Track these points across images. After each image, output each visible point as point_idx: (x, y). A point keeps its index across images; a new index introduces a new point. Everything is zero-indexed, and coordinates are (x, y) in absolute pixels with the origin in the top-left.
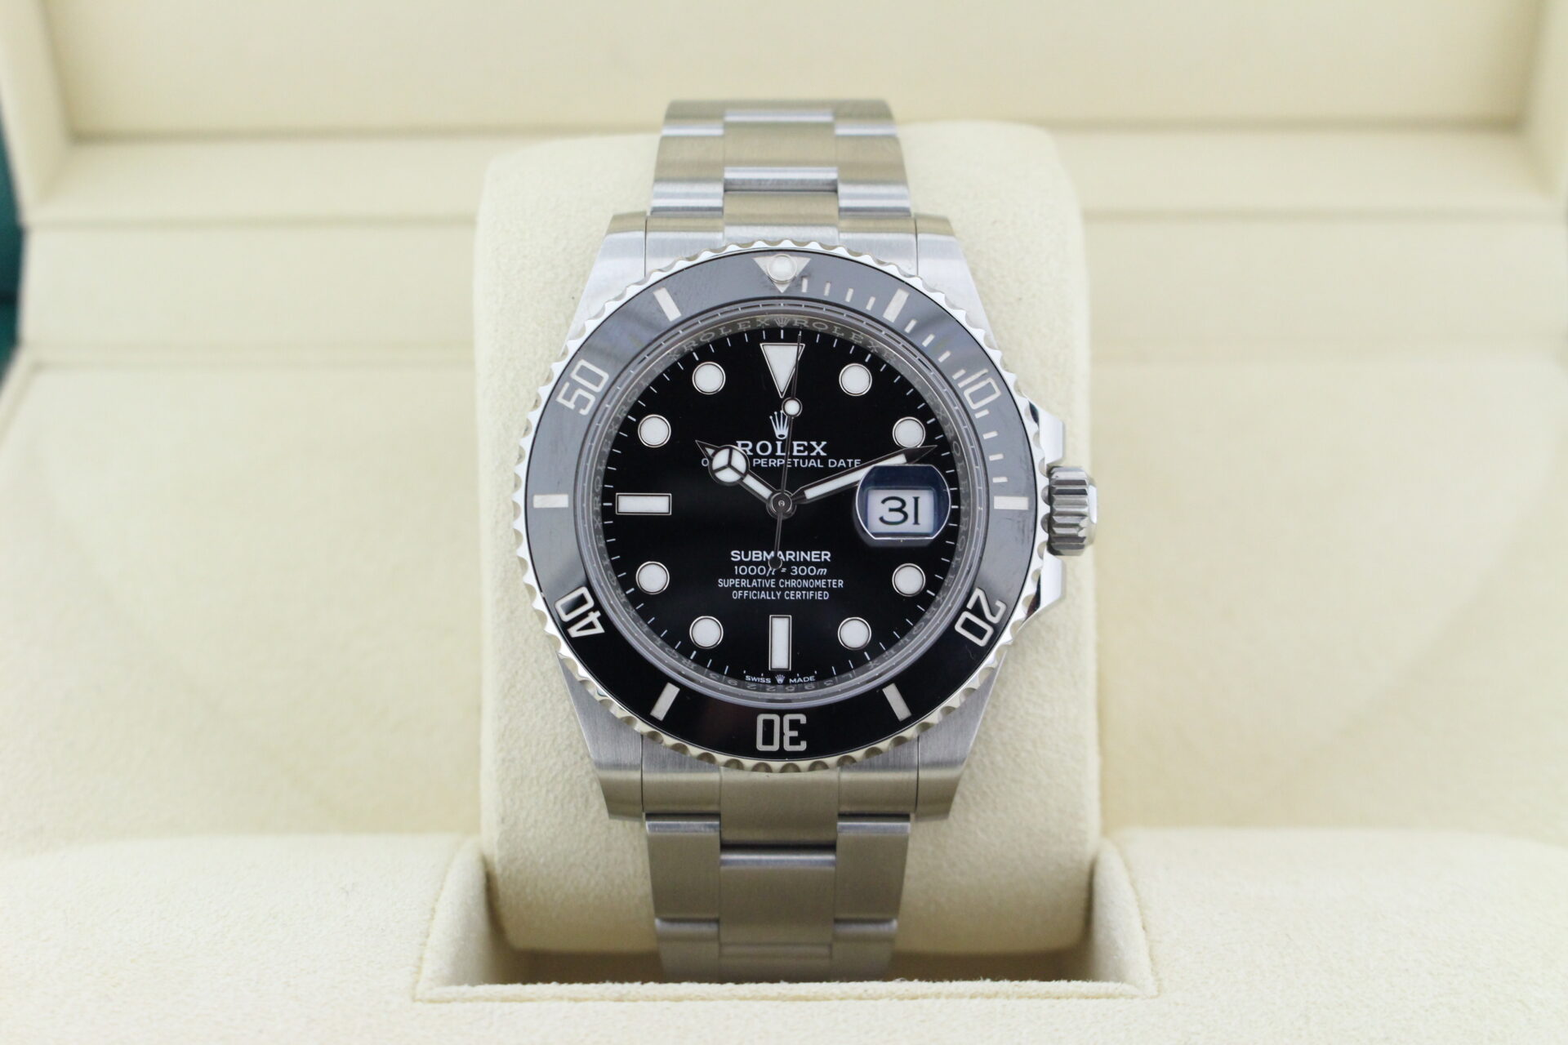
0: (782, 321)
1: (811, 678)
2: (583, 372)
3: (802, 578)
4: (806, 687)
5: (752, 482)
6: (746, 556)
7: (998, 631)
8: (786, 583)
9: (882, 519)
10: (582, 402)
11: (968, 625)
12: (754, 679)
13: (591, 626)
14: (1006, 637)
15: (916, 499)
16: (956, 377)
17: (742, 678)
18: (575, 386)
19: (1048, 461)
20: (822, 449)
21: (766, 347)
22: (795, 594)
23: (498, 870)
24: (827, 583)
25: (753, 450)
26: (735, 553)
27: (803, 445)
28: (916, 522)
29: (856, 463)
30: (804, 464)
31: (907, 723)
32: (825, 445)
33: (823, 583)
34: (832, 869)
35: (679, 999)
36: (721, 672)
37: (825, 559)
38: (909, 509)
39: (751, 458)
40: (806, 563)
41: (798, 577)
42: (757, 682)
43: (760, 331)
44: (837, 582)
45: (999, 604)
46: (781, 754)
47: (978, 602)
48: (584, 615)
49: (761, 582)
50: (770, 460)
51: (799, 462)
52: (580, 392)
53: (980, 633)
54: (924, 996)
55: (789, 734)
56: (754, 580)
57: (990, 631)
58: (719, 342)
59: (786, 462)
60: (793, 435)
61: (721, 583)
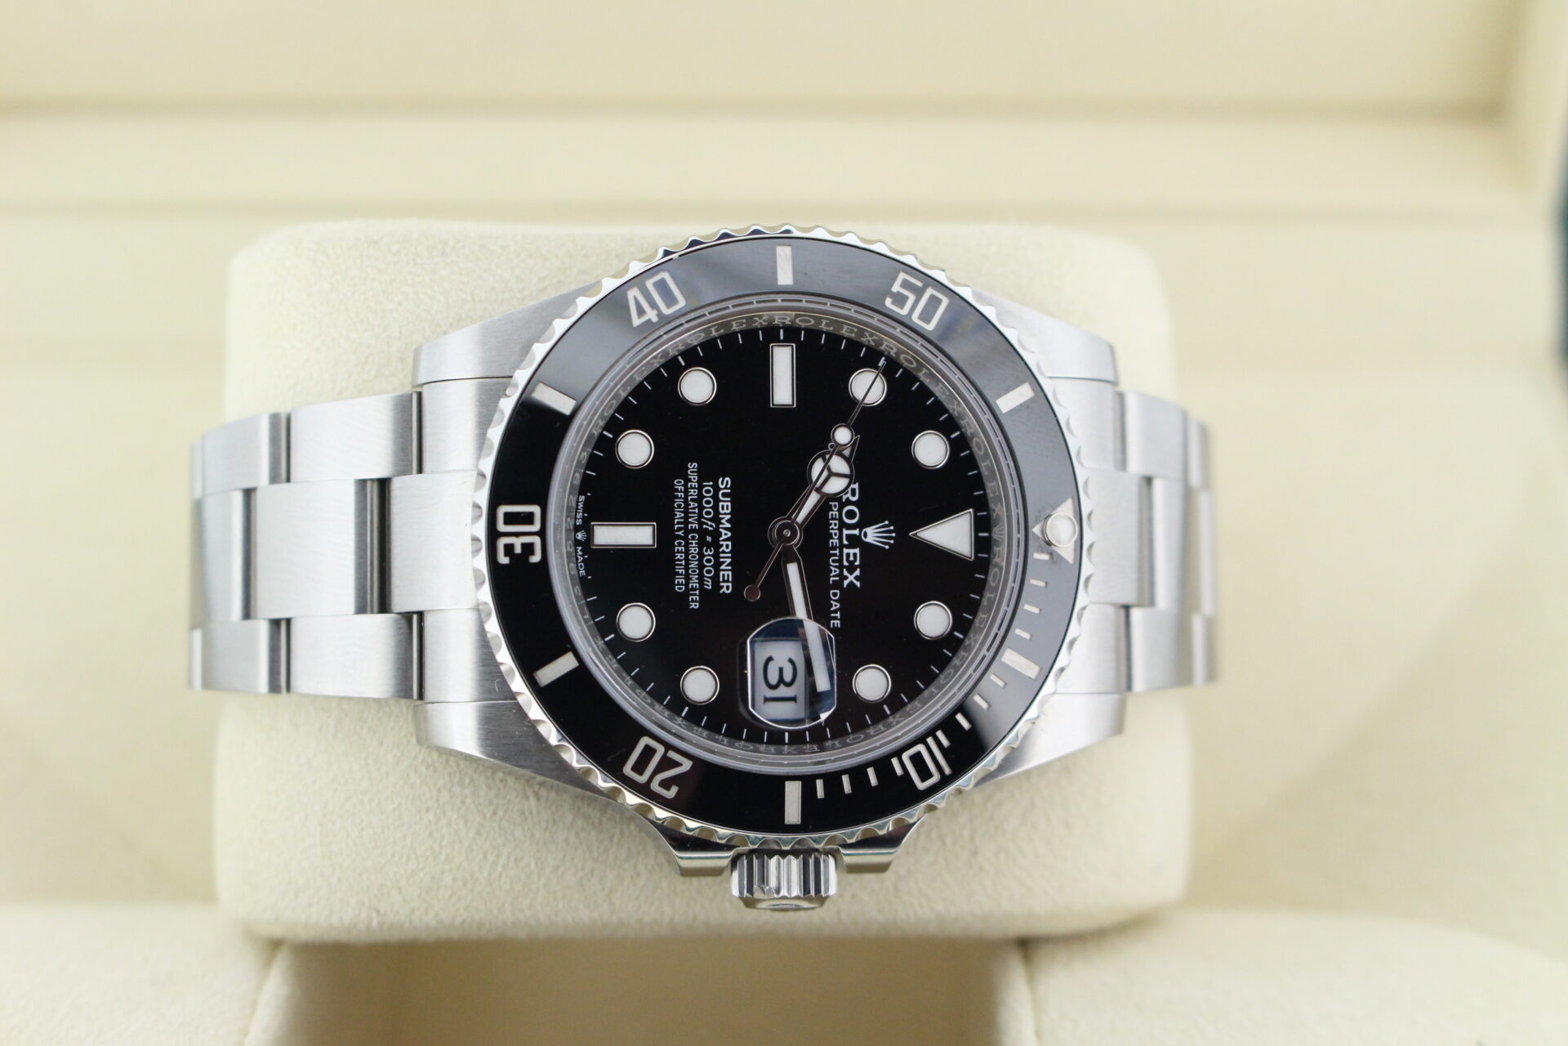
0: (999, 533)
1: (582, 572)
2: (934, 302)
3: (700, 560)
4: (572, 565)
5: (812, 500)
6: (724, 495)
7: (643, 790)
8: (694, 542)
9: (770, 659)
10: (900, 300)
11: (648, 752)
12: (581, 505)
13: (641, 312)
14: (635, 800)
15: (794, 699)
17: (581, 492)
18: (919, 293)
20: (851, 582)
21: (968, 516)
22: (681, 552)
24: (695, 589)
25: (849, 502)
26: (727, 482)
27: (855, 560)
28: (767, 700)
29: (836, 622)
30: (834, 561)
31: (532, 682)
32: (855, 586)
33: (694, 585)
36: (589, 466)
37: (723, 587)
38: (783, 691)
39: (839, 500)
40: (717, 565)
41: (702, 555)
42: (577, 509)
43: (987, 508)
44: (696, 601)
45: (674, 790)
46: (493, 535)
47: (678, 764)
48: (653, 305)
49: (694, 513)
50: (837, 522)
51: (835, 555)
52: (912, 298)
53: (639, 767)
55: (518, 543)
56: (696, 505)
57: (642, 779)
58: (972, 462)
59: (835, 541)
60: (867, 549)
61: (692, 467)
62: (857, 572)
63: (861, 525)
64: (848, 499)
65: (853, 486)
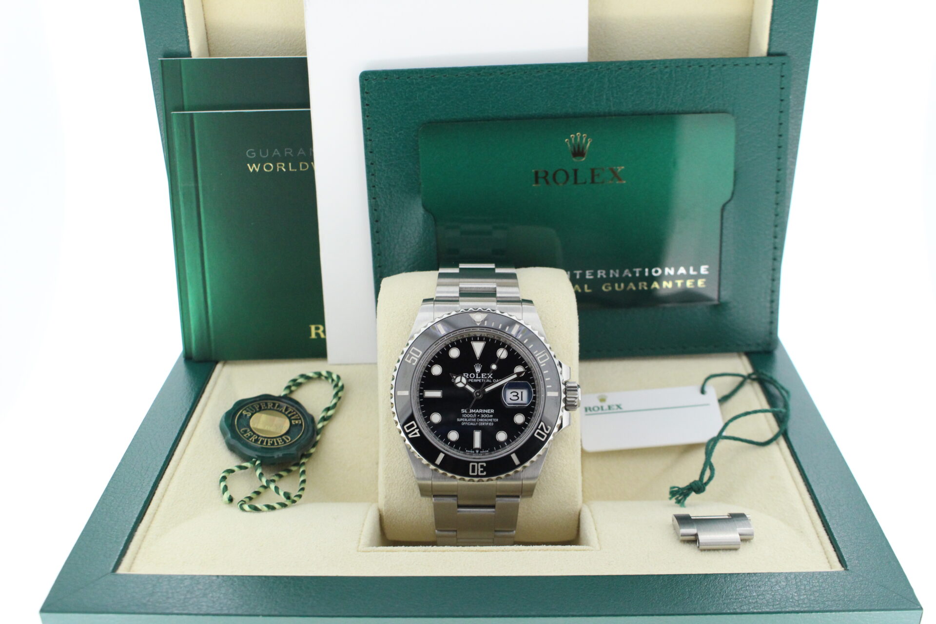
0: (478, 334)
1: (487, 451)
2: (414, 351)
3: (485, 418)
4: (486, 454)
5: (468, 387)
6: (466, 411)
7: (549, 435)
8: (479, 420)
9: (510, 399)
10: (413, 361)
11: (539, 434)
12: (469, 451)
13: (416, 434)
14: (551, 437)
15: (522, 392)
16: (535, 353)
17: (465, 451)
18: (411, 355)
19: (565, 380)
20: (491, 376)
21: (473, 343)
22: (482, 424)
23: (384, 514)
24: (493, 420)
25: (469, 376)
26: (463, 410)
27: (485, 375)
28: (522, 400)
30: (485, 380)
31: (519, 466)
33: (491, 420)
34: (494, 513)
35: (444, 551)
36: (458, 449)
37: (492, 412)
38: (520, 395)
39: (468, 379)
40: (486, 414)
41: (483, 418)
43: (471, 337)
44: (496, 420)
45: (549, 427)
46: (478, 476)
47: (542, 426)
48: (414, 430)
49: (471, 420)
50: (474, 380)
51: (483, 380)
52: (412, 357)
53: (543, 436)
54: (524, 550)
55: (480, 469)
56: (469, 419)
57: (546, 436)
58: (458, 341)
59: (480, 380)
60: (482, 372)
61: (458, 420)
62: (488, 374)
63: (475, 373)
64: (468, 377)
65: (464, 375)
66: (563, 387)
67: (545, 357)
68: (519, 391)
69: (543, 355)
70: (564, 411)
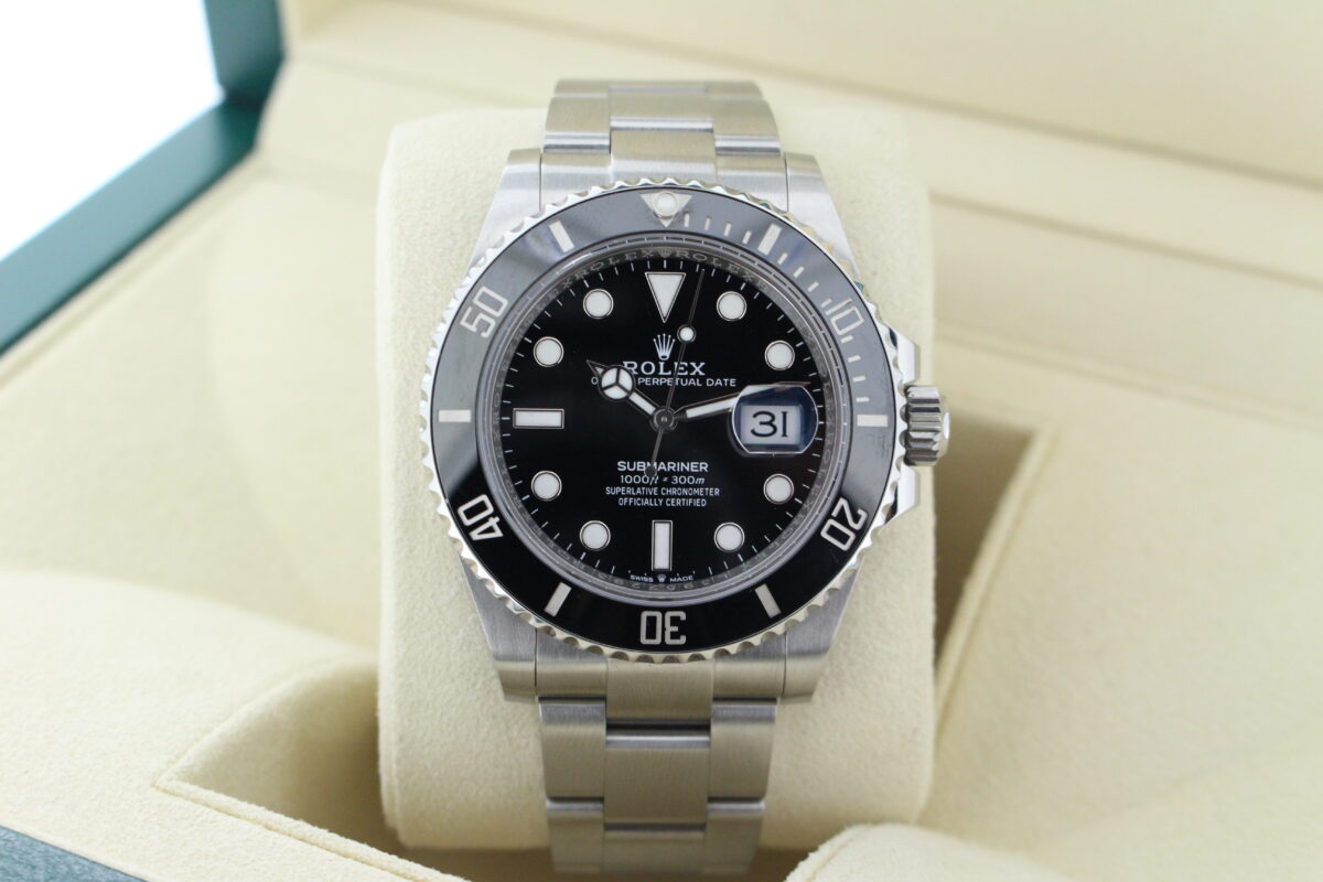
0: (665, 253)
1: (690, 578)
2: (485, 298)
3: (682, 486)
4: (686, 586)
5: (637, 399)
6: (631, 466)
7: (860, 535)
8: (668, 491)
9: (753, 432)
10: (484, 326)
11: (833, 531)
12: (638, 578)
13: (490, 530)
14: (867, 542)
15: (785, 414)
16: (823, 305)
17: (627, 577)
18: (477, 311)
19: (906, 381)
20: (701, 369)
21: (650, 276)
22: (675, 501)
24: (705, 491)
25: (638, 370)
26: (621, 464)
27: (683, 366)
28: (784, 435)
29: (731, 382)
30: (684, 383)
31: (777, 619)
32: (703, 366)
33: (701, 491)
34: (705, 748)
36: (608, 571)
37: (703, 470)
38: (778, 423)
39: (637, 377)
40: (686, 473)
41: (678, 485)
42: (641, 581)
43: (645, 260)
44: (714, 490)
45: (860, 512)
46: (663, 647)
47: (842, 510)
48: (485, 520)
49: (645, 490)
50: (653, 379)
51: (679, 381)
52: (481, 316)
53: (843, 538)
55: (670, 629)
56: (639, 488)
57: (852, 536)
58: (608, 271)
59: (668, 381)
60: (675, 356)
61: (609, 491)
62: (693, 364)
63: (656, 360)
64: (636, 370)
65: (626, 366)
66: (901, 402)
67: (852, 318)
68: (777, 411)
69: (847, 312)
70: (904, 466)
